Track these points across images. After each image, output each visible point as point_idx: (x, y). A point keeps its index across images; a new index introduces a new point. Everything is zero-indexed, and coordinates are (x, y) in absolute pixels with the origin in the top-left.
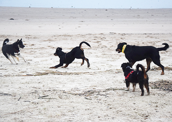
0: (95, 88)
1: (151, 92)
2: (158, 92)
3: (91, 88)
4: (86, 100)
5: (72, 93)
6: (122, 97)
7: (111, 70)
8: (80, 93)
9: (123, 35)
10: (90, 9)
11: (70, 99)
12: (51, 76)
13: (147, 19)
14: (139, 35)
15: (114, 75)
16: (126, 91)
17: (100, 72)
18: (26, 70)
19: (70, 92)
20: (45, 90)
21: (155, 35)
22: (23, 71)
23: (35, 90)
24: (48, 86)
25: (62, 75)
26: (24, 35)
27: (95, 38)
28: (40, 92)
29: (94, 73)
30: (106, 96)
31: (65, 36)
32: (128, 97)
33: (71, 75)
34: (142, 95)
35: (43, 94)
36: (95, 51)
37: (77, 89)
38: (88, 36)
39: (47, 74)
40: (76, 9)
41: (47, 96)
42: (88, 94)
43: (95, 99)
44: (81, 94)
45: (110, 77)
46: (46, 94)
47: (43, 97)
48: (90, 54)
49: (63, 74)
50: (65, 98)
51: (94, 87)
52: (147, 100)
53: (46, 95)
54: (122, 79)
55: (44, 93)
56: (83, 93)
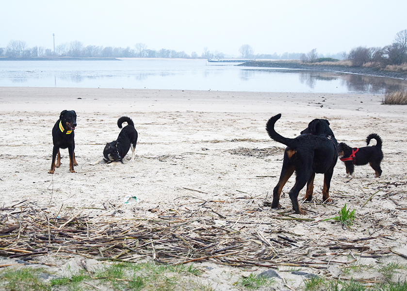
0: (170, 153)
2: (238, 157)
3: (165, 153)
4: (160, 162)
5: (145, 157)
7: (188, 141)
8: (153, 157)
10: (165, 90)
11: (143, 161)
13: (227, 100)
14: (219, 114)
15: (191, 145)
16: (204, 155)
17: (176, 143)
22: (92, 141)
26: (93, 112)
27: (171, 115)
29: (170, 143)
30: (183, 159)
31: (137, 113)
36: (170, 126)
37: (151, 154)
38: (163, 114)
42: (162, 158)
44: (155, 158)
48: (164, 129)
51: (168, 153)
56: (158, 157)
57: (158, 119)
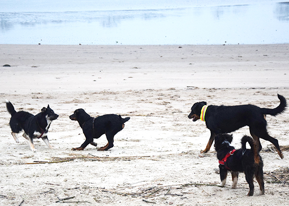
0: (161, 183)
1: (267, 189)
2: (280, 190)
3: (153, 182)
4: (145, 204)
5: (119, 192)
6: (213, 198)
7: (191, 152)
8: (132, 192)
9: (212, 90)
10: (149, 47)
11: (114, 202)
12: (80, 163)
13: (256, 63)
14: (242, 91)
15: (197, 161)
16: (220, 188)
17: (170, 156)
18: (34, 154)
19: (114, 191)
20: (69, 188)
21: (272, 91)
22: (28, 156)
23: (49, 188)
24: (73, 180)
25: (99, 161)
26: (30, 94)
27: (161, 97)
28: (58, 191)
29: (160, 157)
30: (183, 197)
31: (104, 93)
32: (224, 198)
33: (116, 161)
34: (251, 194)
35: (66, 195)
36: (160, 119)
37: (128, 186)
38: (147, 93)
39: (72, 159)
40: (125, 46)
41: (73, 198)
42: (148, 194)
43: (162, 203)
44: (135, 194)
45: (189, 163)
46: (71, 193)
47: (64, 199)
48: (151, 125)
49: (101, 159)
50: (107, 201)
51: (158, 183)
52: (260, 204)
53: (70, 197)
54: (211, 167)
55: (66, 193)
56: (140, 192)
57: (139, 105)
